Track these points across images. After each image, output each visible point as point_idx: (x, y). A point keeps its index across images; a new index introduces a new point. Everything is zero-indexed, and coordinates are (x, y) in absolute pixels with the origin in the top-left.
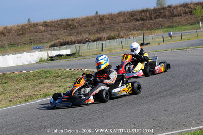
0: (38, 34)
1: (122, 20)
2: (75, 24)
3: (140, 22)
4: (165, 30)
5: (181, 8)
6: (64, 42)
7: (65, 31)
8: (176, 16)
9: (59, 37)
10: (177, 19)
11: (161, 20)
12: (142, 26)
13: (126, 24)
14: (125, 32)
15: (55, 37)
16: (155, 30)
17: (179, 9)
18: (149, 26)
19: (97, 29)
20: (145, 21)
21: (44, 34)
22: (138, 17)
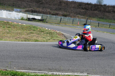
0: (19, 1)
1: (73, 6)
2: (43, 1)
3: (83, 11)
4: (98, 19)
5: (112, 8)
6: (34, 11)
7: (36, 4)
8: (107, 12)
9: (31, 7)
10: (107, 14)
11: (97, 12)
12: (84, 13)
13: (75, 9)
14: (74, 14)
15: (29, 6)
16: (92, 17)
17: (110, 8)
18: (89, 14)
19: (56, 8)
20: (87, 11)
21: (22, 2)
22: (84, 7)
